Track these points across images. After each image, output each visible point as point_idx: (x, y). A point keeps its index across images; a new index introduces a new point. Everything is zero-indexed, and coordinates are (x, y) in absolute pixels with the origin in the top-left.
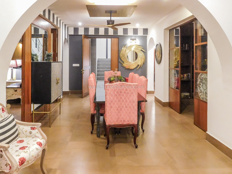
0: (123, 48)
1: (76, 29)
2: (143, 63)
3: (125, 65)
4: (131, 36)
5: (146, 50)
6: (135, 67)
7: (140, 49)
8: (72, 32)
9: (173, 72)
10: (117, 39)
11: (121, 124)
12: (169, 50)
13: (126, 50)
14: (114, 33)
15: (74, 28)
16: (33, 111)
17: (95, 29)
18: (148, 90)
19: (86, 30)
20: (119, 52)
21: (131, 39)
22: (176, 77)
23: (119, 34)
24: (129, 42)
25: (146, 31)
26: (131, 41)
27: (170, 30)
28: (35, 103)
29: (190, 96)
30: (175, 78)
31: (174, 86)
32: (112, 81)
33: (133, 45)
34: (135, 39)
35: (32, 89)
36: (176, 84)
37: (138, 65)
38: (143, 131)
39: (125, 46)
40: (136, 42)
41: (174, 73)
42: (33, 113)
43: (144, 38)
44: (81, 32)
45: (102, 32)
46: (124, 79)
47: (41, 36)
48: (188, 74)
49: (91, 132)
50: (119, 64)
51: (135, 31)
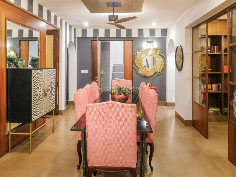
0: (137, 52)
1: (84, 31)
2: (162, 70)
3: (141, 71)
4: (148, 38)
5: (165, 54)
6: (152, 75)
7: (158, 53)
8: (79, 35)
9: (198, 82)
10: (131, 42)
11: (110, 167)
12: (193, 54)
13: (141, 55)
14: (127, 35)
15: (82, 30)
16: (9, 132)
17: (106, 30)
18: (167, 102)
19: (96, 31)
20: (134, 57)
21: (147, 42)
22: (201, 88)
23: (133, 36)
24: (145, 45)
25: (165, 32)
26: (148, 43)
27: (193, 28)
28: (12, 121)
29: (221, 113)
30: (200, 90)
31: (198, 100)
32: (113, 94)
33: (150, 49)
34: (152, 42)
35: (8, 104)
36: (201, 99)
37: (156, 72)
38: (152, 169)
39: (139, 50)
40: (153, 45)
41: (200, 84)
42: (9, 133)
43: (163, 41)
44: (90, 34)
45: (113, 34)
46: (129, 92)
47: (35, 39)
48: (218, 84)
49: (78, 166)
50: (134, 71)
51: (152, 32)
